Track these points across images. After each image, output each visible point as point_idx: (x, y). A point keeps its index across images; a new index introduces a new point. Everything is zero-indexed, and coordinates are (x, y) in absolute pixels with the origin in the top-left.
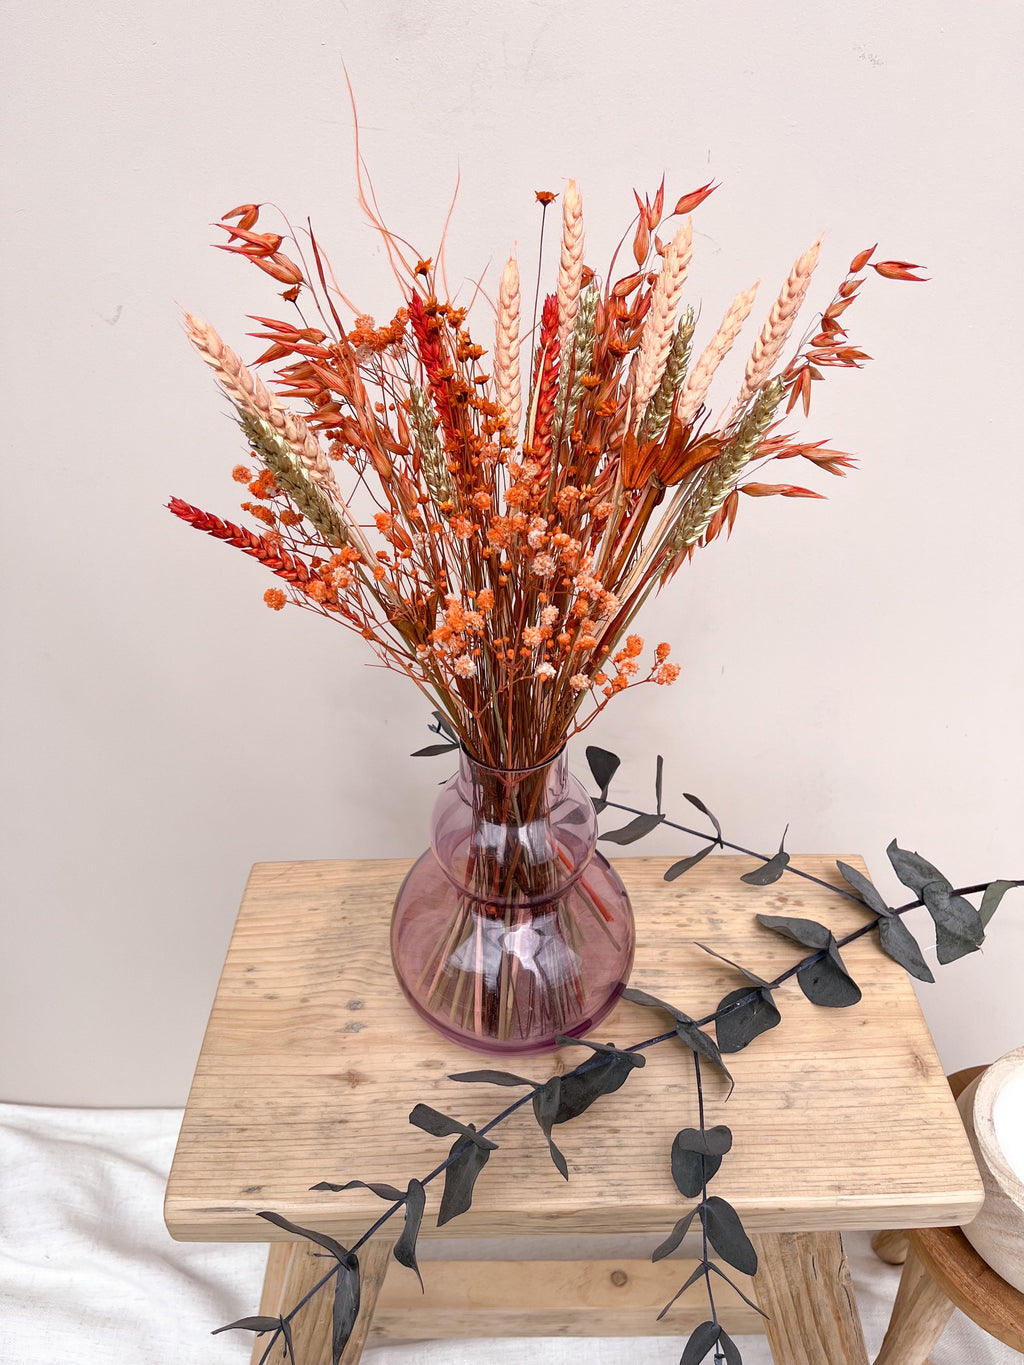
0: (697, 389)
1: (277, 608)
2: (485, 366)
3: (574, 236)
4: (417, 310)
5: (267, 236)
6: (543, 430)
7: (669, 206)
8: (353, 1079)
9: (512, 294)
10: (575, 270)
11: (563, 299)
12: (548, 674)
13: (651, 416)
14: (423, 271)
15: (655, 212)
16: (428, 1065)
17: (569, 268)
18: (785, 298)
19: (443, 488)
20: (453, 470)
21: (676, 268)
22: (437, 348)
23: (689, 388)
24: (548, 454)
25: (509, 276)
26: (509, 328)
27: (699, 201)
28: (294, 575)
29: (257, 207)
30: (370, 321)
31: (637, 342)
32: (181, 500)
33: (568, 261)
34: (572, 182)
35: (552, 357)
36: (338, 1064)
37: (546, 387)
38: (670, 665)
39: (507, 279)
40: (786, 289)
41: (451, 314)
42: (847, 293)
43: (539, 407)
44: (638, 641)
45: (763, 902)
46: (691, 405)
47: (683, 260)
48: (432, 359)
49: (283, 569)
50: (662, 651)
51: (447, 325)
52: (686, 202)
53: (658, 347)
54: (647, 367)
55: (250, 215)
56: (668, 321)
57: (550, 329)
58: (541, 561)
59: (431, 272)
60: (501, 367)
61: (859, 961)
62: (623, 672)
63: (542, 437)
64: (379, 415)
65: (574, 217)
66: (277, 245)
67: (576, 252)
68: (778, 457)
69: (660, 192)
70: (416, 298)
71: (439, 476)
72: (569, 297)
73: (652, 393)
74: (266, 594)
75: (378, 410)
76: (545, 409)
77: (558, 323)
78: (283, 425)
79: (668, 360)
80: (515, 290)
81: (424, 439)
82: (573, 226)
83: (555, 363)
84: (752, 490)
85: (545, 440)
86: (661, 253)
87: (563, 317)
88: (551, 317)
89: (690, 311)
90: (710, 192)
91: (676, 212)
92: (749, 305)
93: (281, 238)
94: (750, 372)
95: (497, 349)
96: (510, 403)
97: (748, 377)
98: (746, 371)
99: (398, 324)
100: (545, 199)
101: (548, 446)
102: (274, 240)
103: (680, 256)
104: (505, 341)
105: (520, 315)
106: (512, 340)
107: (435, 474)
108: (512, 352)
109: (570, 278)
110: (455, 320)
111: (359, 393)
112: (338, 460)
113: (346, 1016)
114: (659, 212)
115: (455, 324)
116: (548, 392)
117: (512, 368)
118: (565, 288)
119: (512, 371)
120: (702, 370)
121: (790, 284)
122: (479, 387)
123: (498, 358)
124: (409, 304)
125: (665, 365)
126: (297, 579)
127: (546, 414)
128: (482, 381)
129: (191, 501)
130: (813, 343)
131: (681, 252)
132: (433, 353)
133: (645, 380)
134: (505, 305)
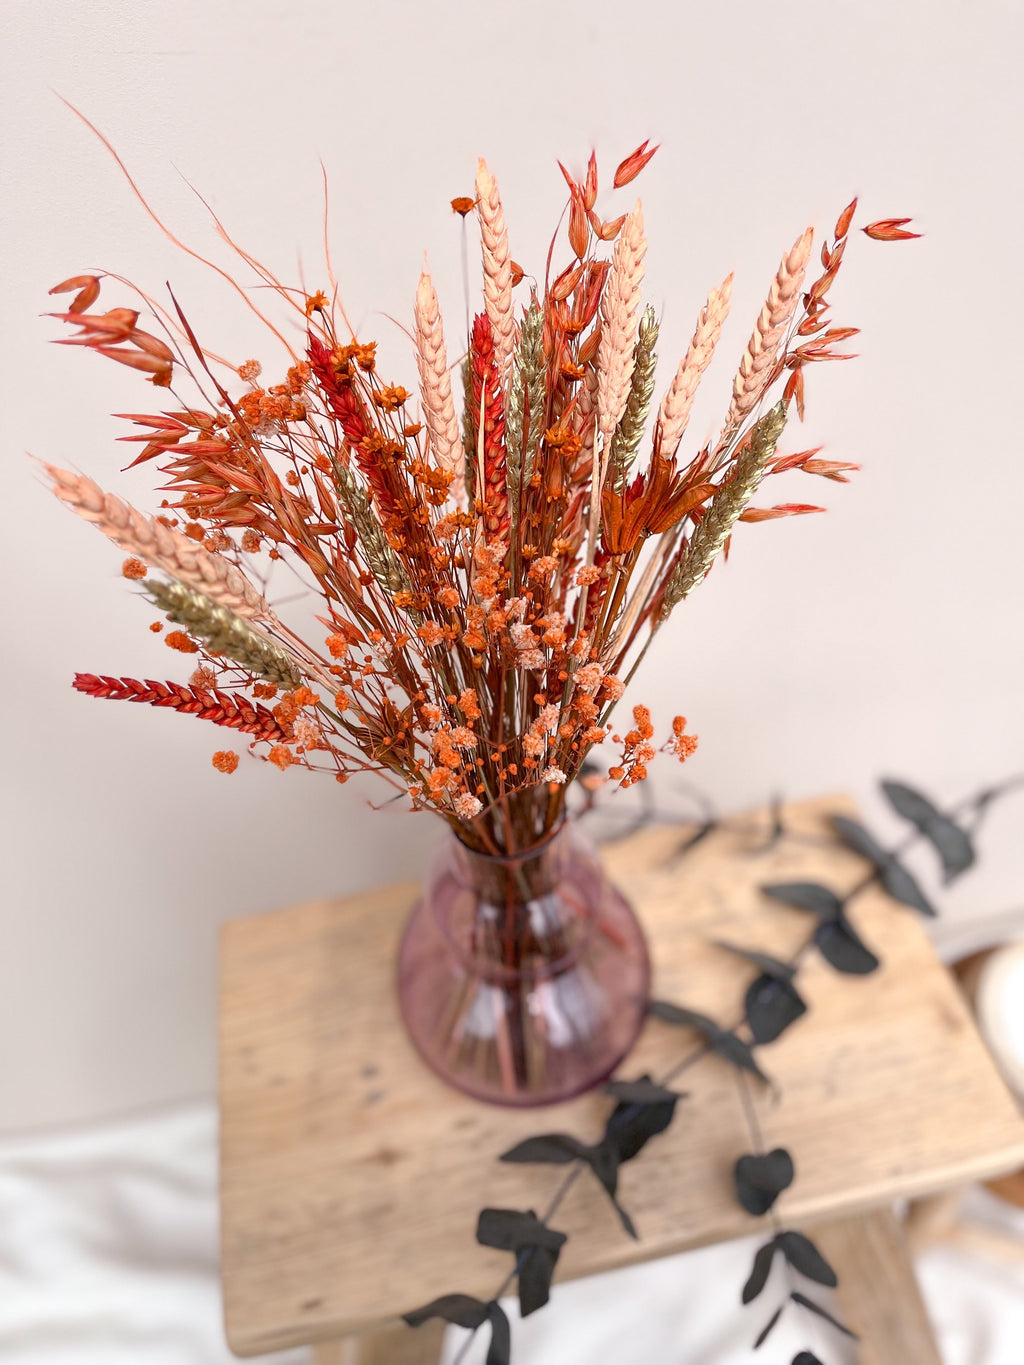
0: (679, 417)
1: (230, 772)
2: (413, 412)
3: (495, 233)
4: (318, 357)
5: (116, 314)
6: (495, 478)
7: (605, 178)
8: (387, 1157)
9: (432, 320)
10: (505, 275)
11: (494, 315)
12: (558, 781)
13: (619, 443)
14: (318, 308)
15: (590, 189)
16: (464, 1124)
17: (495, 274)
18: (775, 301)
19: (394, 577)
20: (399, 547)
21: (632, 263)
22: (351, 400)
23: (668, 417)
24: (503, 504)
25: (424, 299)
26: (435, 362)
27: (641, 167)
28: (240, 721)
29: (96, 280)
30: (256, 368)
31: (591, 357)
32: (86, 675)
33: (494, 267)
34: (482, 162)
35: (492, 389)
36: (365, 1145)
37: (490, 426)
38: (686, 737)
39: (423, 303)
40: (776, 289)
41: (362, 355)
42: (831, 265)
43: (486, 452)
44: (646, 712)
45: (763, 870)
46: (673, 437)
47: (637, 255)
48: (349, 413)
49: (226, 717)
50: (678, 723)
51: (358, 369)
52: (626, 171)
53: (621, 365)
54: (611, 392)
55: (89, 290)
56: (628, 332)
57: (485, 356)
58: (529, 655)
59: (327, 308)
60: (430, 410)
61: (872, 918)
62: (641, 761)
63: (495, 485)
64: (294, 490)
65: (493, 208)
66: (132, 324)
67: (501, 254)
68: (774, 471)
69: (592, 162)
70: (315, 343)
71: (386, 563)
72: (501, 311)
73: (619, 419)
74: (214, 759)
75: (291, 484)
76: (492, 453)
77: (492, 344)
78: (198, 569)
79: (632, 377)
80: (434, 313)
81: (361, 526)
82: (494, 220)
83: (495, 395)
84: (749, 517)
85: (498, 488)
86: (602, 237)
87: (497, 337)
88: (482, 337)
89: (650, 312)
90: (652, 152)
91: (616, 185)
92: (727, 305)
93: (136, 314)
94: (740, 391)
95: (424, 389)
96: (451, 450)
97: (736, 396)
98: (735, 389)
99: (296, 379)
100: (462, 206)
101: (503, 493)
102: (128, 318)
103: (634, 250)
104: (433, 379)
105: (445, 342)
106: (439, 375)
107: (381, 562)
108: (443, 391)
109: (498, 287)
110: (368, 363)
111: (272, 486)
112: (254, 552)
113: (362, 1087)
114: (594, 188)
115: (368, 367)
116: (493, 432)
117: (445, 410)
118: (494, 301)
119: (447, 413)
120: (681, 395)
121: (780, 283)
122: (410, 440)
123: (427, 400)
124: (308, 352)
125: (630, 383)
126: (244, 723)
127: (495, 458)
128: (412, 432)
129: (98, 671)
130: (800, 333)
131: (634, 246)
132: (347, 406)
133: (611, 408)
134: (424, 336)
